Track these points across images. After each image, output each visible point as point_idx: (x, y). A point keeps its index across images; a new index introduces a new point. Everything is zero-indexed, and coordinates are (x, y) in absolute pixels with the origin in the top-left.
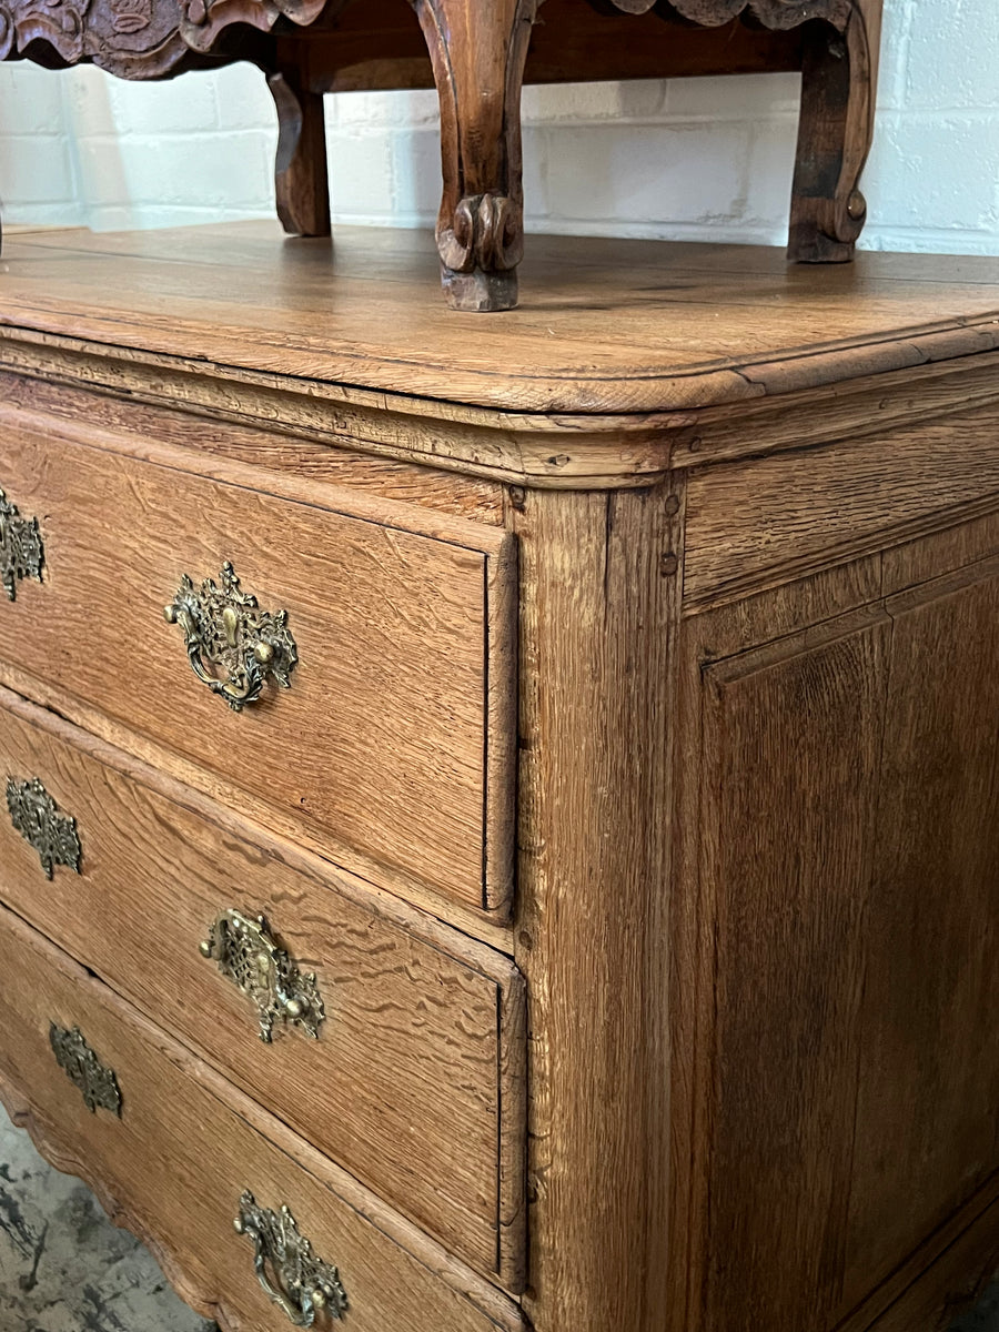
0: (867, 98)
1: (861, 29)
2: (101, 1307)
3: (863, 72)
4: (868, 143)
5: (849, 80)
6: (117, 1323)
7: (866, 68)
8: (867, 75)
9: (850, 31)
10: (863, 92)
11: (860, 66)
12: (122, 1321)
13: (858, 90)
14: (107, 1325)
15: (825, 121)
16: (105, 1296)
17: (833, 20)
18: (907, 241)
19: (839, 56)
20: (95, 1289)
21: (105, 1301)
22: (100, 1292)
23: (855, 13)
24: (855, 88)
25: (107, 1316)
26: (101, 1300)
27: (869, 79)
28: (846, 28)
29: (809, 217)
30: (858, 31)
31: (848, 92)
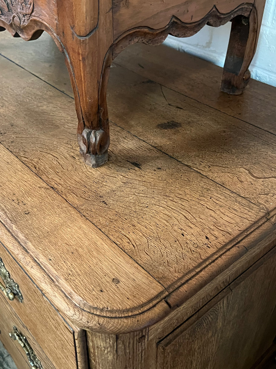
0: (255, 39)
1: (255, 14)
2: (4, 359)
3: (254, 29)
4: (254, 53)
5: (249, 33)
6: (8, 365)
7: (256, 28)
8: (256, 30)
9: (251, 16)
10: (254, 36)
11: (254, 27)
12: (9, 364)
13: (252, 36)
14: (5, 366)
15: (238, 45)
16: (5, 356)
17: (244, 14)
18: (266, 75)
19: (245, 24)
20: (3, 353)
21: (5, 357)
22: (4, 354)
23: (254, 10)
24: (251, 35)
25: (5, 363)
26: (4, 357)
27: (257, 31)
28: (250, 15)
29: (229, 79)
30: (254, 15)
31: (248, 37)
